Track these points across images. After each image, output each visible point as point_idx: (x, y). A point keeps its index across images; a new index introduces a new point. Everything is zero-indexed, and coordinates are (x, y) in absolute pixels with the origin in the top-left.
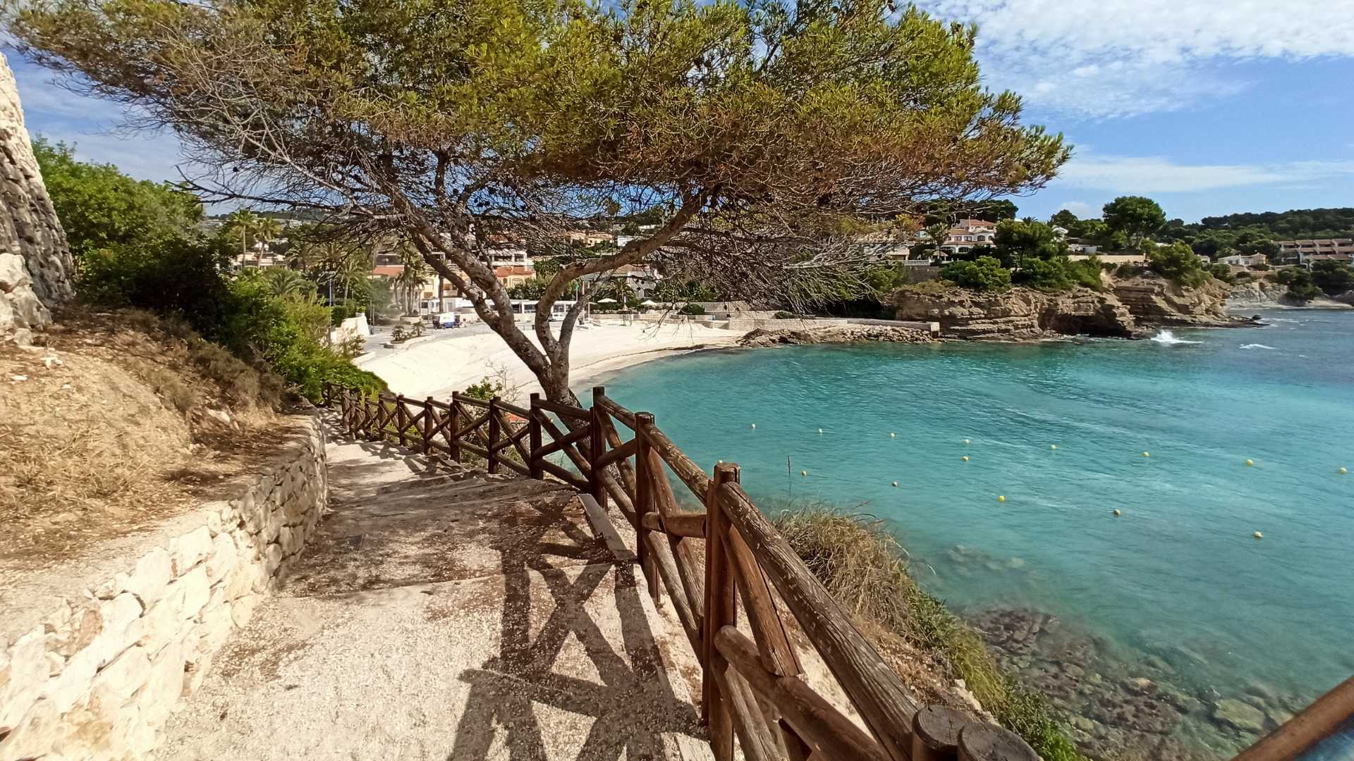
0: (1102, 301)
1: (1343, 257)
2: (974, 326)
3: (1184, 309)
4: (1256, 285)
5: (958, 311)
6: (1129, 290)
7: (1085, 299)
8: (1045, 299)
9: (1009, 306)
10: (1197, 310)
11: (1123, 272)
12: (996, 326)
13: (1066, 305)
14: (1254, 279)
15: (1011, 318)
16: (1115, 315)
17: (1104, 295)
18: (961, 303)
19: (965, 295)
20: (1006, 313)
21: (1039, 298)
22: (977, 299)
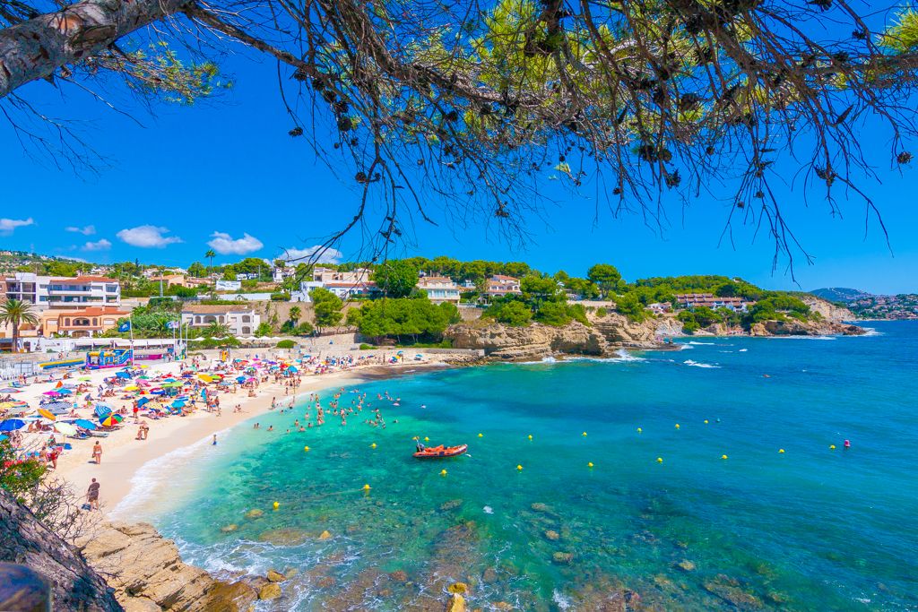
0: (590, 332)
1: (709, 305)
2: (509, 351)
3: (634, 337)
4: (667, 322)
5: (497, 341)
6: (603, 324)
7: (579, 331)
8: (554, 331)
9: (532, 337)
10: (642, 339)
11: (601, 312)
12: (523, 351)
13: (569, 335)
14: (665, 319)
15: (534, 345)
16: (598, 341)
17: (591, 328)
18: (499, 335)
19: (502, 329)
20: (530, 341)
21: (552, 331)
22: (510, 332)
